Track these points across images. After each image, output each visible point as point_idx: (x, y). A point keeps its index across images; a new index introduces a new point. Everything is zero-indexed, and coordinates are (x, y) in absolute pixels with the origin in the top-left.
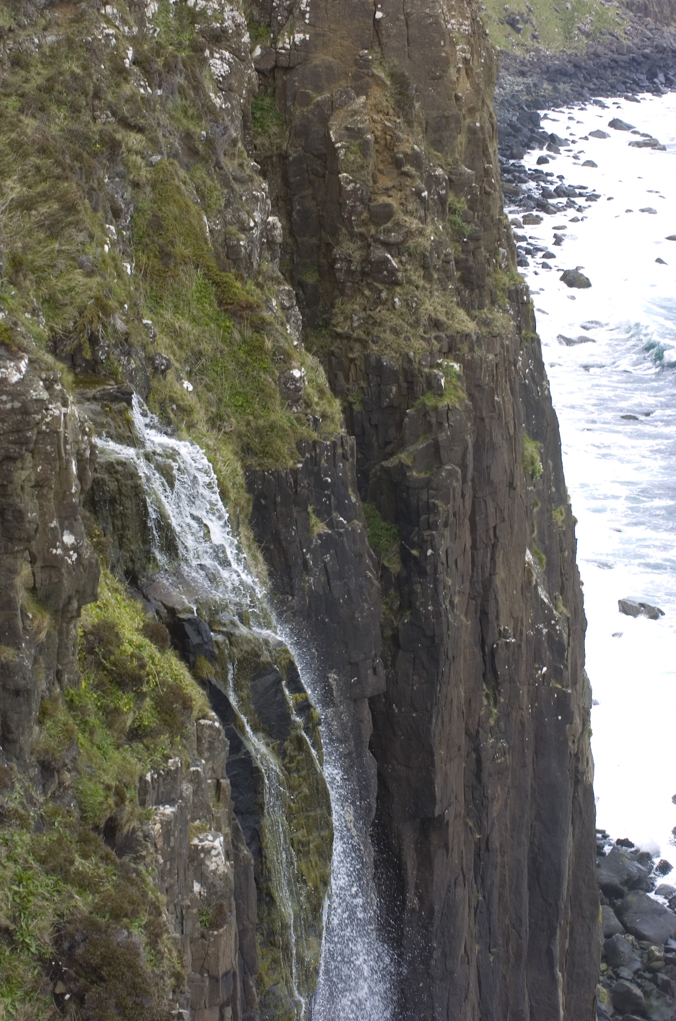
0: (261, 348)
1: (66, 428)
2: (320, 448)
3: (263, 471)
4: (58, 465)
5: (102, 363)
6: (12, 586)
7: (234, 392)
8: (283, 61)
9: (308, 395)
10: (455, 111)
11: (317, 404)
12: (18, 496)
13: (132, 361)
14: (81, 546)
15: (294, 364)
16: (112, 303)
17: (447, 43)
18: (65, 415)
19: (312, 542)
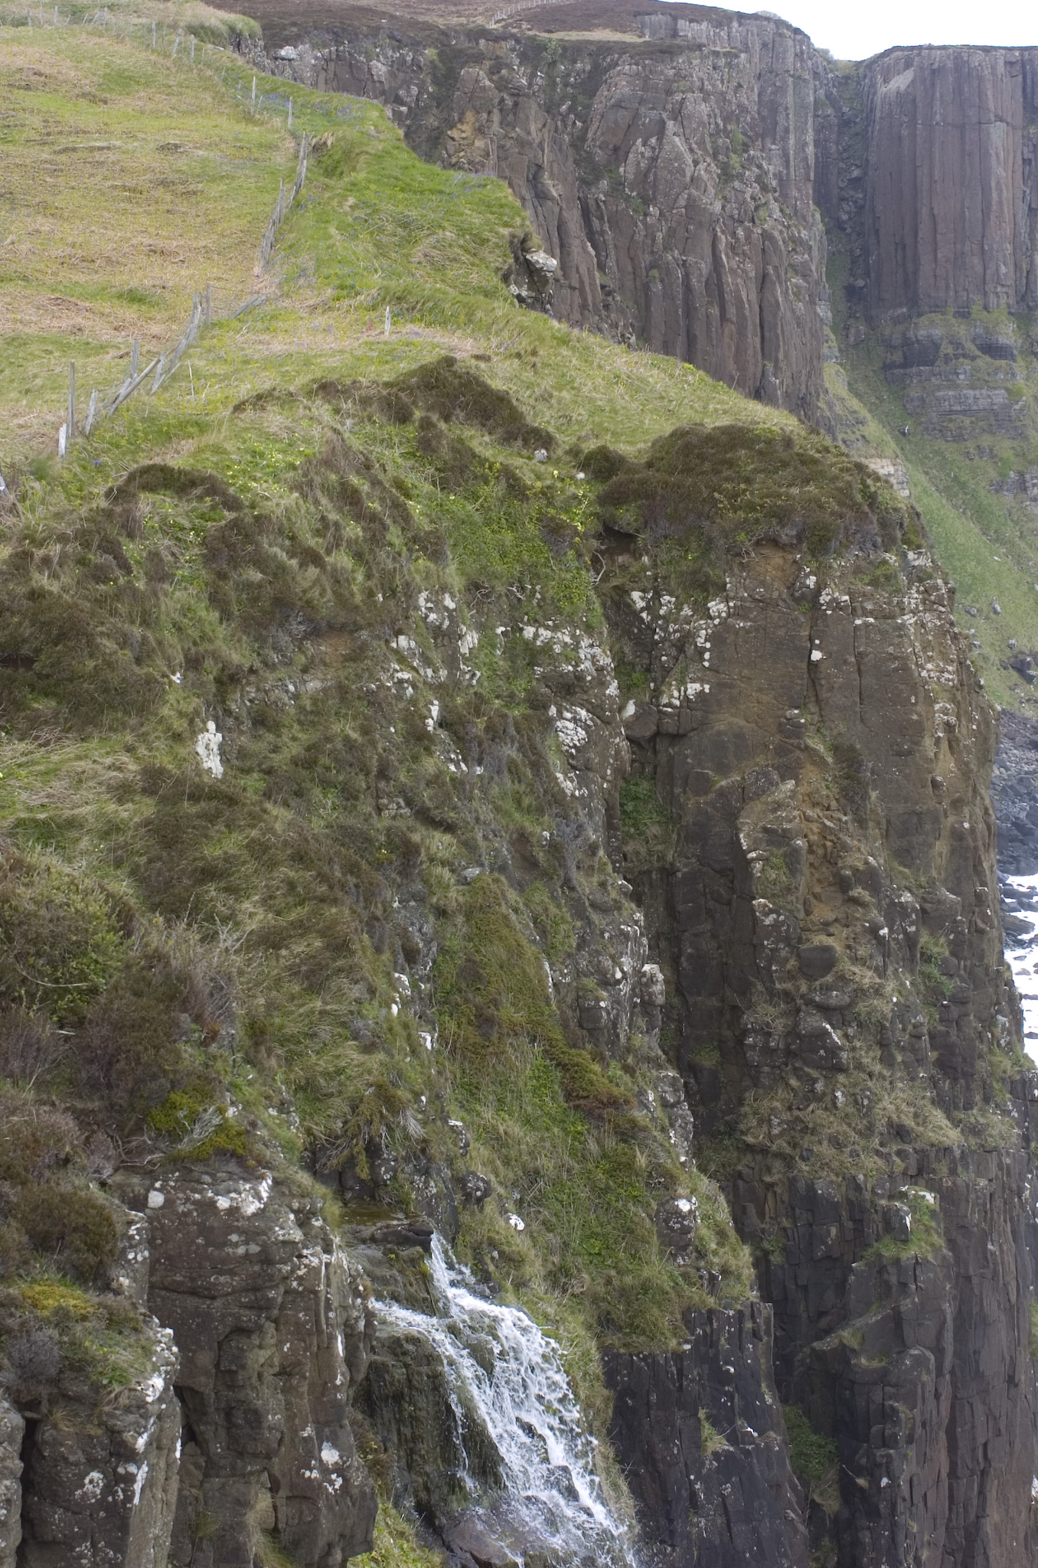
0: (630, 1166)
1: (328, 1285)
2: (718, 1320)
3: (631, 1355)
4: (315, 1342)
5: (386, 1185)
6: (241, 1526)
7: (588, 1232)
8: (670, 725)
9: (701, 1239)
10: (932, 804)
11: (715, 1253)
12: (253, 1388)
13: (432, 1184)
14: (349, 1467)
15: (680, 1191)
16: (403, 1094)
17: (921, 699)
18: (328, 1265)
19: (703, 1464)
